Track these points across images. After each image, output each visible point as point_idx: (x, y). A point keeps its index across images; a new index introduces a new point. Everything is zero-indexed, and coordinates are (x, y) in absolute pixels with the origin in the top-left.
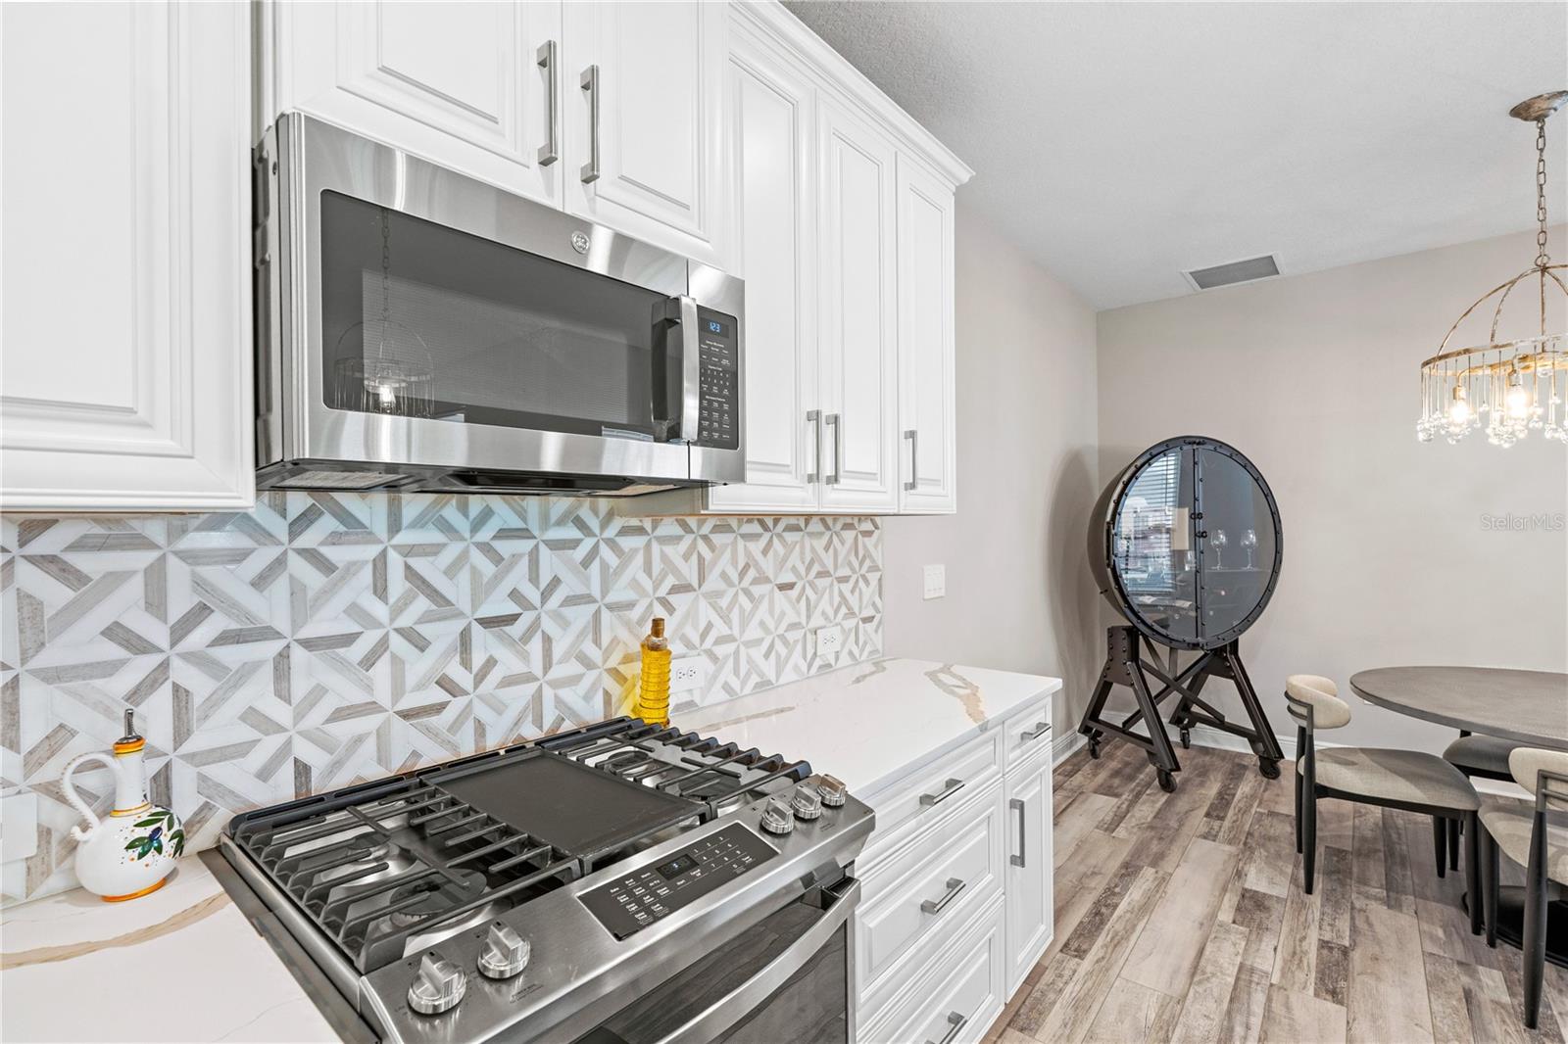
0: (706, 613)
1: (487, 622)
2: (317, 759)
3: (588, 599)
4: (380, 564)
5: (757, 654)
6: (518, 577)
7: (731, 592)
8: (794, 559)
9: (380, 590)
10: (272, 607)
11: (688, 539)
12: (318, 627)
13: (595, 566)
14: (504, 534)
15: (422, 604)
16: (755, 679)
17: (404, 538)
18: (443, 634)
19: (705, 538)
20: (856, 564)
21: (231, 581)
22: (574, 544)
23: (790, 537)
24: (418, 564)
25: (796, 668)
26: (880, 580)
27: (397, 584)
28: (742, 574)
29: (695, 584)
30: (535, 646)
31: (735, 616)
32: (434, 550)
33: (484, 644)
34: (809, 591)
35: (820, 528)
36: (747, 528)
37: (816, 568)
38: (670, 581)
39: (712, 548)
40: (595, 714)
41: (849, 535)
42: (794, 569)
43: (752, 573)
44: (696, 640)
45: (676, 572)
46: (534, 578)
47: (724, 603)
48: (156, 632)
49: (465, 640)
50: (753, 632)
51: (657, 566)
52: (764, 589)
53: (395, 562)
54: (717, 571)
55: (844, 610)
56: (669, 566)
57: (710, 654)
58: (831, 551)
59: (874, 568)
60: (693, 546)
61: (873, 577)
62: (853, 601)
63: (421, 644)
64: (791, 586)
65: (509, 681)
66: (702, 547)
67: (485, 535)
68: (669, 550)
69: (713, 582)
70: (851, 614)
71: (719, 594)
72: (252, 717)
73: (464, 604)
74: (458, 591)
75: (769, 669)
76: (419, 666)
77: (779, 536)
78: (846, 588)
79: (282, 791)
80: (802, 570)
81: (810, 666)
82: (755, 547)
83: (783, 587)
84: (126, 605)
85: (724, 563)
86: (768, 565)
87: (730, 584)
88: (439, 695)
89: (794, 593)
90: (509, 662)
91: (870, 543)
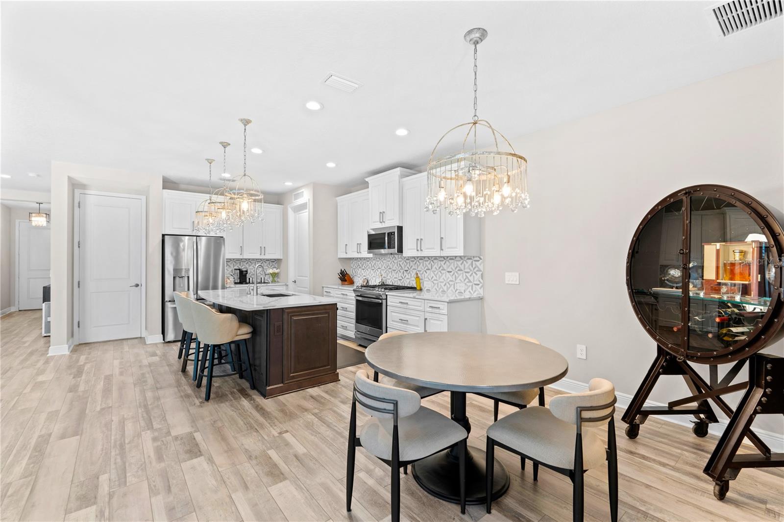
0: (432, 275)
3: (415, 269)
5: (443, 284)
6: (408, 265)
7: (437, 272)
8: (452, 266)
11: (429, 261)
13: (416, 265)
15: (400, 268)
16: (441, 290)
17: (399, 260)
18: (402, 271)
19: (432, 261)
20: (472, 269)
22: (414, 261)
23: (451, 261)
25: (452, 290)
26: (482, 274)
27: (399, 265)
28: (439, 268)
29: (430, 268)
30: (410, 274)
31: (438, 276)
34: (456, 273)
35: (460, 259)
36: (440, 259)
37: (458, 269)
38: (426, 268)
39: (433, 262)
41: (470, 262)
42: (452, 268)
43: (441, 268)
44: (430, 279)
45: (427, 266)
47: (436, 273)
50: (441, 280)
51: (424, 265)
52: (445, 272)
54: (434, 267)
55: (467, 280)
56: (426, 266)
57: (432, 282)
58: (463, 265)
59: (479, 270)
60: (430, 262)
61: (479, 274)
62: (471, 279)
64: (451, 272)
66: (432, 262)
67: (405, 260)
68: (426, 263)
69: (434, 269)
70: (470, 281)
71: (435, 271)
73: (403, 267)
74: (403, 266)
75: (445, 288)
76: (400, 274)
77: (448, 261)
78: (468, 275)
80: (454, 268)
81: (456, 291)
83: (448, 272)
85: (436, 266)
86: (445, 267)
87: (437, 269)
88: (401, 278)
89: (451, 274)
91: (478, 263)
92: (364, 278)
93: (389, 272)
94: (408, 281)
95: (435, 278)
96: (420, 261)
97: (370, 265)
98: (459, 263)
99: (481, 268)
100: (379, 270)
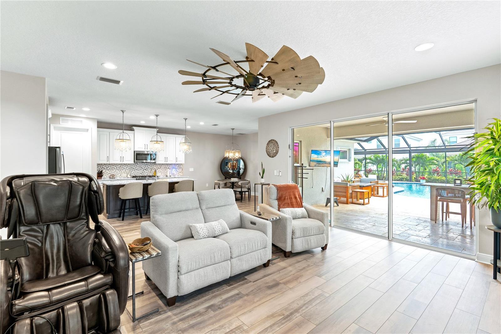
0: (161, 170)
1: (145, 169)
2: (136, 175)
4: (139, 166)
6: (147, 167)
8: (170, 167)
9: (139, 167)
10: (134, 168)
12: (137, 169)
14: (146, 165)
20: (179, 168)
21: (133, 166)
24: (141, 166)
27: (140, 167)
29: (160, 168)
30: (148, 171)
32: (142, 165)
33: (144, 170)
38: (158, 168)
40: (152, 175)
41: (178, 165)
46: (148, 167)
48: (130, 168)
49: (143, 170)
53: (140, 166)
57: (161, 173)
59: (181, 168)
60: (160, 166)
62: (178, 171)
63: (141, 170)
65: (146, 173)
68: (158, 166)
69: (162, 168)
72: (133, 172)
74: (143, 167)
76: (141, 171)
78: (177, 170)
79: (135, 175)
82: (166, 166)
84: (129, 167)
90: (146, 172)
91: (181, 166)
92: (109, 175)
93: (133, 171)
94: (147, 173)
95: (162, 171)
96: (154, 165)
97: (116, 168)
98: (174, 166)
99: (182, 167)
100: (124, 170)
